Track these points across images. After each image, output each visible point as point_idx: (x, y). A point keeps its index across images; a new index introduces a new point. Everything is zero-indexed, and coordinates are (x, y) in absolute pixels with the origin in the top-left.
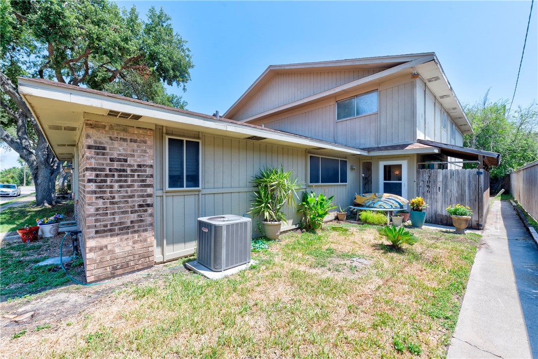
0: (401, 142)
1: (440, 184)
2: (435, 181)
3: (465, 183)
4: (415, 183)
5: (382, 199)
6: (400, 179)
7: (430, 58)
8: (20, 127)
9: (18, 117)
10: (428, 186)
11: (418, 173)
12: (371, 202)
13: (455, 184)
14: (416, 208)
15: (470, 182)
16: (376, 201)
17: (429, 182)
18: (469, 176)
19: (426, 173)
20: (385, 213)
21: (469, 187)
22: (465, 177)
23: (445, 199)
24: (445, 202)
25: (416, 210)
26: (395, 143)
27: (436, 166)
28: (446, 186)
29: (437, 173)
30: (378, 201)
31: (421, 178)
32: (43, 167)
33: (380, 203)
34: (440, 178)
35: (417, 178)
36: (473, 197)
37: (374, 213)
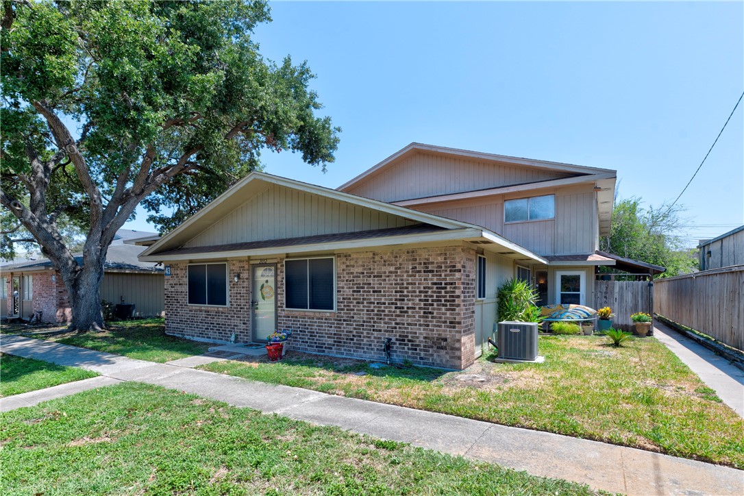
0: (579, 252)
1: (616, 295)
2: (612, 293)
3: (638, 294)
4: (593, 294)
5: (570, 310)
6: (579, 290)
7: (612, 175)
8: (39, 203)
9: (35, 186)
10: (605, 297)
11: (596, 284)
12: (557, 313)
13: (630, 294)
14: (604, 318)
15: (642, 293)
16: (562, 312)
17: (606, 293)
18: (642, 288)
19: (603, 285)
20: (577, 323)
21: (642, 297)
22: (638, 289)
23: (621, 309)
24: (621, 312)
25: (604, 319)
26: (573, 253)
27: (613, 278)
28: (621, 296)
29: (614, 284)
30: (566, 312)
31: (599, 289)
32: (92, 269)
33: (568, 314)
34: (617, 289)
35: (595, 289)
36: (645, 307)
37: (567, 324)
